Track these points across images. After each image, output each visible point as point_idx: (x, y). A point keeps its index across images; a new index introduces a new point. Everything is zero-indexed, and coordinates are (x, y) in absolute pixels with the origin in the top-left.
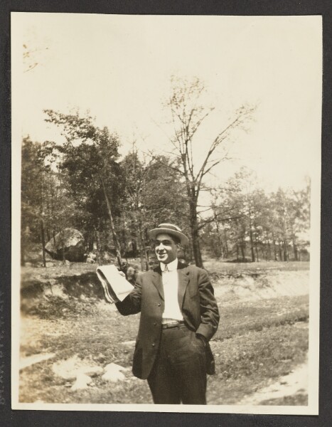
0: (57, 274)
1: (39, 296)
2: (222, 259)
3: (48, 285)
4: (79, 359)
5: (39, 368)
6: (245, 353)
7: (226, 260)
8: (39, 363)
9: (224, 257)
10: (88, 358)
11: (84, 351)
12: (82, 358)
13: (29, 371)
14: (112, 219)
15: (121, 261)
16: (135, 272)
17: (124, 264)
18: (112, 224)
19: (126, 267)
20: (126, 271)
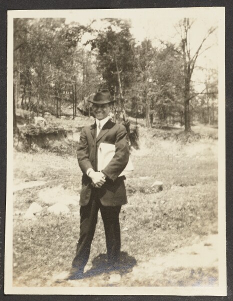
0: (79, 125)
1: (62, 139)
2: (209, 125)
3: (70, 132)
4: (63, 189)
5: (28, 192)
6: (188, 204)
7: (212, 126)
8: (30, 188)
9: (211, 124)
10: (70, 189)
11: (68, 183)
12: (65, 188)
13: (20, 194)
14: (120, 86)
15: (126, 119)
16: (137, 127)
17: (127, 121)
18: (121, 89)
19: (129, 123)
20: (129, 126)
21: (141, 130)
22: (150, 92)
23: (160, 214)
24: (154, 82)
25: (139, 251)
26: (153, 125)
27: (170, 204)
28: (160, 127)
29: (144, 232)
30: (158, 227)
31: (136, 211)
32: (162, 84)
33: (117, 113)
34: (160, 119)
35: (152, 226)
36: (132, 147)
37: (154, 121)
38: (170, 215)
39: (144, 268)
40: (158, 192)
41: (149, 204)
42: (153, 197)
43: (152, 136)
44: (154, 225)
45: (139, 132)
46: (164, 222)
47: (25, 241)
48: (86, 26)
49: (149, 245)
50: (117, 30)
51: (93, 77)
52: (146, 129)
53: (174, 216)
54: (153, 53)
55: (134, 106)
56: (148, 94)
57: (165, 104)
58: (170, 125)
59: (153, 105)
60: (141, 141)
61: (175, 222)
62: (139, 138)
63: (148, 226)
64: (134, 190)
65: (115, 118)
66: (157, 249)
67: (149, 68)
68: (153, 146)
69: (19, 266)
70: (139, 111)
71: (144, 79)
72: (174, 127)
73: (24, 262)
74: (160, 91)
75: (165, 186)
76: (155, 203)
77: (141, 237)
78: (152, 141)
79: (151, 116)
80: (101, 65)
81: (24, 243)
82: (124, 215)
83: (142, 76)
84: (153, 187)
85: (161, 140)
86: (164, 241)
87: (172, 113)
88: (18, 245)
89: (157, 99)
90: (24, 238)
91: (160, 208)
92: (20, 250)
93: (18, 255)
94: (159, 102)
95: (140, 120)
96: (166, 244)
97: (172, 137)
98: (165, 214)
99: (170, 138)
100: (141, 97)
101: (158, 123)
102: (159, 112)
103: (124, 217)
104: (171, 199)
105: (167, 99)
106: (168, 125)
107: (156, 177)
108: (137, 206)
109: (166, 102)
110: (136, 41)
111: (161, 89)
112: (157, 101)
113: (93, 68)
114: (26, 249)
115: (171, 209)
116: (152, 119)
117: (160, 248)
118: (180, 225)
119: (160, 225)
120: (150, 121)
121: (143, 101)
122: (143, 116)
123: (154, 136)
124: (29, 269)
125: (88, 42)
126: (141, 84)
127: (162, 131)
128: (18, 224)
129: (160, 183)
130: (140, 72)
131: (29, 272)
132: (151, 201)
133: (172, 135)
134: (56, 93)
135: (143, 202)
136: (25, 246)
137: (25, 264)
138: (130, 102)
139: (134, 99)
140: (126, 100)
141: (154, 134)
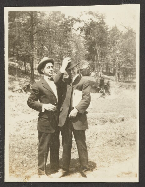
14: (98, 55)
15: (102, 76)
16: (109, 81)
17: (103, 77)
18: (99, 58)
19: (104, 79)
20: (104, 80)
21: (111, 83)
22: (117, 59)
23: (120, 136)
24: (120, 53)
25: (104, 160)
26: (120, 80)
27: (127, 130)
28: (124, 81)
29: (109, 147)
30: (118, 144)
31: (105, 134)
32: (125, 54)
33: (97, 73)
34: (124, 76)
35: (114, 144)
36: (106, 94)
37: (120, 78)
38: (126, 137)
39: (106, 171)
40: (121, 122)
41: (114, 130)
42: (117, 125)
43: (119, 87)
44: (116, 143)
45: (110, 84)
46: (122, 142)
47: (33, 151)
48: (76, 18)
49: (111, 156)
50: (96, 20)
51: (82, 51)
52: (115, 83)
53: (129, 138)
54: (120, 34)
55: (107, 68)
56: (116, 61)
57: (127, 67)
58: (130, 80)
59: (119, 68)
60: (112, 90)
61: (130, 141)
62: (110, 88)
63: (112, 144)
64: (106, 121)
65: (95, 76)
66: (116, 159)
67: (117, 44)
68: (119, 93)
69: (27, 166)
70: (111, 71)
71: (114, 51)
72: (133, 81)
73: (31, 163)
74: (124, 59)
75: (126, 119)
76: (118, 129)
77: (106, 151)
78: (119, 90)
79: (119, 75)
80: (87, 43)
81: (33, 152)
82: (97, 136)
83: (113, 49)
84: (118, 119)
85: (124, 89)
86: (121, 154)
87: (132, 72)
88: (29, 153)
89: (122, 64)
90: (33, 149)
91: (120, 132)
92: (29, 156)
93: (28, 159)
94: (123, 66)
95: (111, 77)
96: (122, 156)
97: (131, 87)
98: (123, 136)
99: (130, 88)
100: (112, 63)
101: (123, 79)
102: (123, 72)
103: (97, 138)
104: (128, 127)
105: (128, 64)
106: (129, 80)
107: (121, 113)
108: (106, 131)
109: (127, 66)
110: (109, 27)
111: (124, 57)
112: (122, 66)
113: (82, 45)
114: (33, 155)
115: (127, 133)
116: (119, 76)
117: (118, 158)
118: (132, 144)
119: (120, 143)
120: (117, 77)
121: (113, 65)
122: (113, 74)
123: (120, 87)
124: (33, 168)
125: (78, 29)
126: (112, 55)
127: (125, 84)
128: (30, 140)
129: (123, 117)
130: (111, 47)
131: (33, 170)
132: (116, 128)
133: (132, 86)
134: (59, 61)
135: (110, 128)
136: (32, 154)
137: (31, 165)
138: (105, 66)
139: (107, 64)
140: (102, 64)
141: (120, 85)
